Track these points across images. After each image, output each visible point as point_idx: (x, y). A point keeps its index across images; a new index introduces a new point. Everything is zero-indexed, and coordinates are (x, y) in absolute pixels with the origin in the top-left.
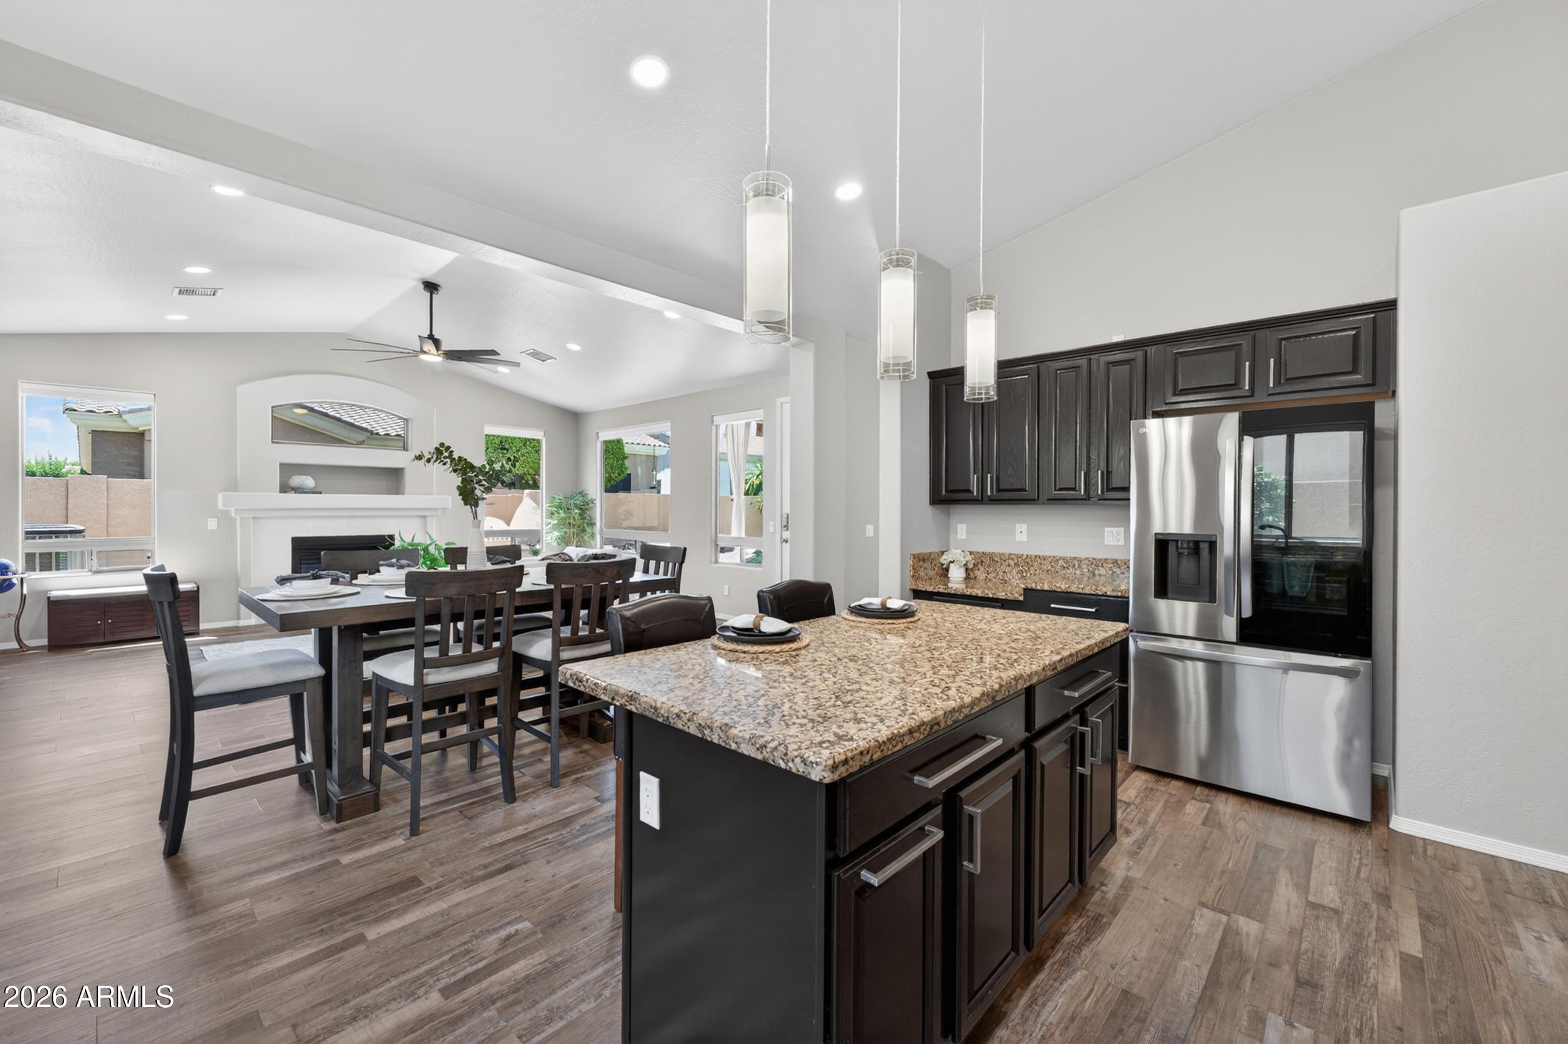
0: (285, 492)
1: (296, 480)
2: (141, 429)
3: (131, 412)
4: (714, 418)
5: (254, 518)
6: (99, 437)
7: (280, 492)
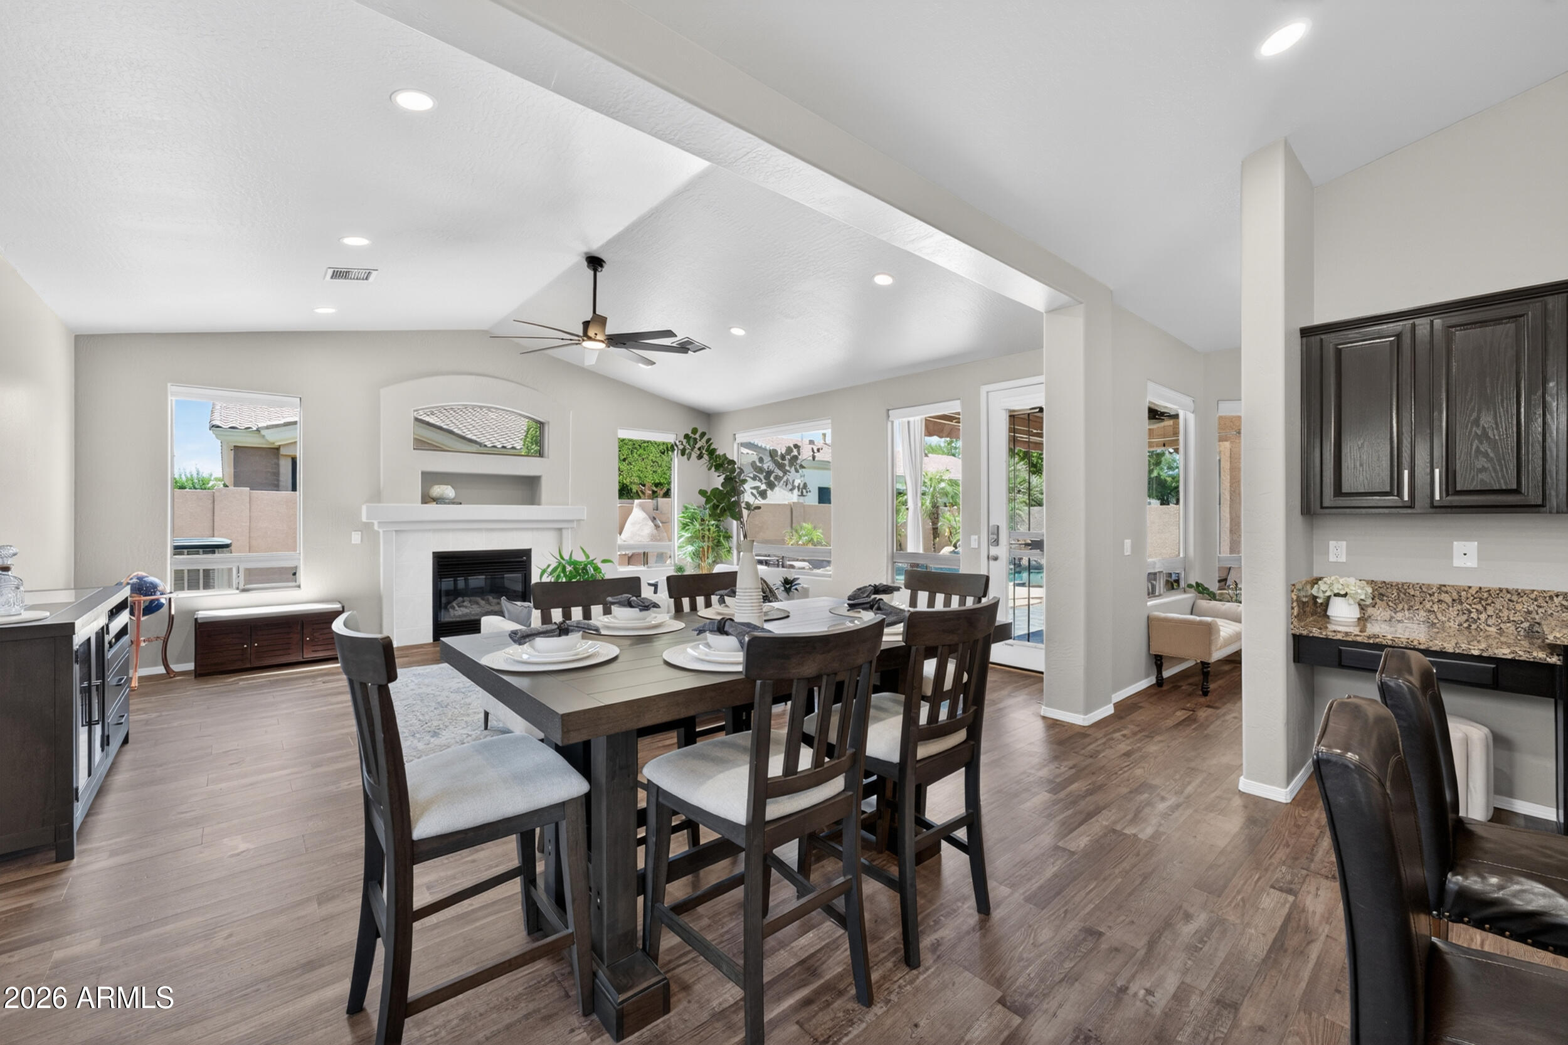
0: (426, 503)
1: (437, 490)
2: (278, 444)
3: (268, 427)
4: (890, 412)
5: (396, 531)
6: (240, 453)
7: (422, 503)
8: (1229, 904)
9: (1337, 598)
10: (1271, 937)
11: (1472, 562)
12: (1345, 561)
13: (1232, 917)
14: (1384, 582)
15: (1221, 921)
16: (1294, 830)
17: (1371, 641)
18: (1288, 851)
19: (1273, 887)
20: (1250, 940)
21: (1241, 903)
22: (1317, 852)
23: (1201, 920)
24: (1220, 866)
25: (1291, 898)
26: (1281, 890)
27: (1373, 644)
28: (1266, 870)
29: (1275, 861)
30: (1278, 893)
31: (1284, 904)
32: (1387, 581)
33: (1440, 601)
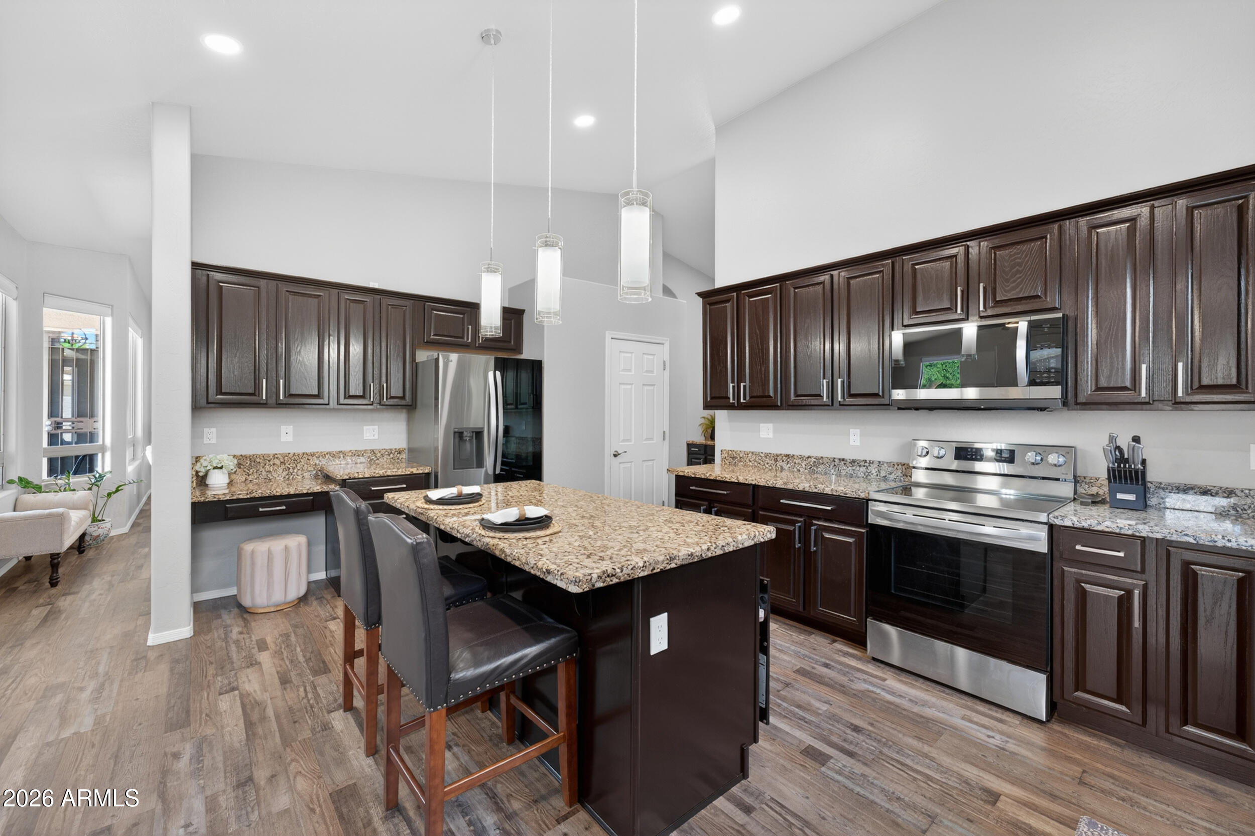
8: (200, 724)
9: (216, 470)
10: (242, 722)
11: (290, 438)
12: (215, 442)
13: (209, 731)
14: (241, 455)
15: (204, 739)
16: (209, 651)
17: (248, 496)
18: (214, 666)
19: (220, 694)
20: (230, 734)
21: (208, 718)
22: (232, 656)
23: (188, 750)
24: (174, 706)
25: (236, 692)
26: (227, 692)
27: (251, 498)
28: (209, 686)
29: (210, 678)
30: (226, 695)
31: (235, 700)
32: (243, 454)
33: (274, 464)
